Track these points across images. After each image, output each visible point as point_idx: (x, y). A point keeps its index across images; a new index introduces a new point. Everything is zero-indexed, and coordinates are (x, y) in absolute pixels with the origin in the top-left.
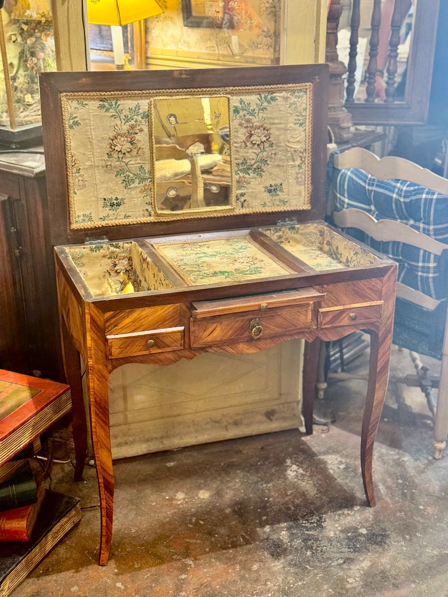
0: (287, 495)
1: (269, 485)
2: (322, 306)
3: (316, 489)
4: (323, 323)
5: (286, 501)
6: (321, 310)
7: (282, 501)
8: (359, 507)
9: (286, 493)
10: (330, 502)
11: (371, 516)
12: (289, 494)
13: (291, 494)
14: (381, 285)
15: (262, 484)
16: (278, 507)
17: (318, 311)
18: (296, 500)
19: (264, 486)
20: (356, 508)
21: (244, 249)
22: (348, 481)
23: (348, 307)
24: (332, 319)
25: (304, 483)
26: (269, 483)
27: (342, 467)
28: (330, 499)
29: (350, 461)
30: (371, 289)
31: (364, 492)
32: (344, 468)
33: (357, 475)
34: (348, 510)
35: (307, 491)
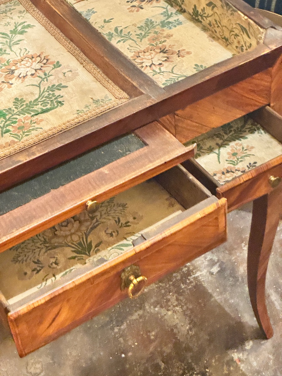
0: (151, 341)
1: (122, 327)
3: (187, 322)
5: (151, 353)
7: (146, 354)
8: (251, 343)
9: (149, 337)
10: (211, 341)
11: (271, 356)
12: (152, 337)
13: (156, 336)
14: (270, 80)
15: (112, 329)
16: (142, 368)
18: (165, 349)
19: (116, 330)
20: (249, 345)
21: (22, 33)
22: (227, 295)
25: (170, 313)
26: (122, 323)
27: (215, 269)
28: (210, 335)
29: (224, 257)
30: (253, 91)
31: (252, 313)
32: (219, 272)
33: (238, 280)
34: (238, 352)
35: (175, 326)
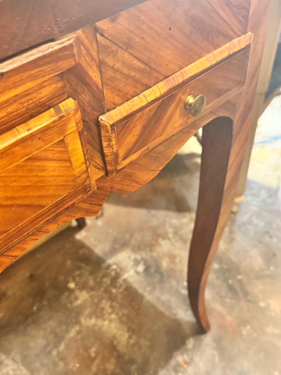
0: (92, 360)
2: (107, 104)
4: (121, 153)
6: (107, 119)
8: (191, 340)
9: (89, 355)
12: (93, 355)
17: (98, 124)
18: (108, 366)
20: (191, 343)
22: (157, 293)
23: (178, 78)
24: (141, 135)
25: (106, 323)
27: (141, 268)
28: (151, 340)
33: (164, 275)
35: (115, 337)
